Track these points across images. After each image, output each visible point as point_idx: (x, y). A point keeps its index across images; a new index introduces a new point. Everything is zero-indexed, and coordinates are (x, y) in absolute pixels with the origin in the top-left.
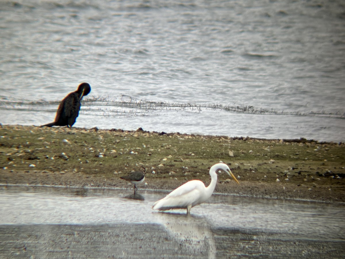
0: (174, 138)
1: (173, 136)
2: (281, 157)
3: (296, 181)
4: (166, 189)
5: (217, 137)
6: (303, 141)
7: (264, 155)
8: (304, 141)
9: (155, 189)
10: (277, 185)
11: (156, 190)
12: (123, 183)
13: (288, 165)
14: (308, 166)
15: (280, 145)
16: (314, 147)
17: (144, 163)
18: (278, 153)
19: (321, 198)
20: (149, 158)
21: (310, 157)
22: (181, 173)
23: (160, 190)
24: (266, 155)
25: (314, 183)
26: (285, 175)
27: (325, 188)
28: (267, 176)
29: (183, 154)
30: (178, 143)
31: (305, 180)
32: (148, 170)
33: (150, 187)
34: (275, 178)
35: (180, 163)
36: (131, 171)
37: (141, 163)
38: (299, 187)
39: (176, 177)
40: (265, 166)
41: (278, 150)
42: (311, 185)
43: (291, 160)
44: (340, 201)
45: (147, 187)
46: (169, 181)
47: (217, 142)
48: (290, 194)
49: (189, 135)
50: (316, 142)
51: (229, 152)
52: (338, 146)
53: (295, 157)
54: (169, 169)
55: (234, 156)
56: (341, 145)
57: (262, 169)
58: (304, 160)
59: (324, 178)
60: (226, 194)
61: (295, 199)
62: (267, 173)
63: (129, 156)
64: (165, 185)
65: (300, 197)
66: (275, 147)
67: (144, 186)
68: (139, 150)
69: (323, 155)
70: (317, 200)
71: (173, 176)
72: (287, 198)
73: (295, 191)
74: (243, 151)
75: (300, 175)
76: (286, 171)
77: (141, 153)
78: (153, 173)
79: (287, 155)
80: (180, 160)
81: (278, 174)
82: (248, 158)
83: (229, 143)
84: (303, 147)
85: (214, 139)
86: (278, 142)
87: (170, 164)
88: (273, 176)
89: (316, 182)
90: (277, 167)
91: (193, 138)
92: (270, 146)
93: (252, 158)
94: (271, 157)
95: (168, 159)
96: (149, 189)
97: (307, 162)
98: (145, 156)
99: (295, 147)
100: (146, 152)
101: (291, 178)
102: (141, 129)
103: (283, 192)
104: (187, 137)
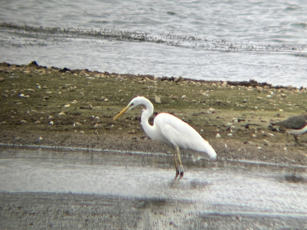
0: (80, 76)
1: (80, 74)
2: (224, 106)
3: (242, 137)
4: (69, 146)
5: (139, 76)
6: (253, 84)
7: (201, 102)
8: (255, 84)
9: (52, 145)
10: (218, 142)
11: (54, 147)
12: (9, 138)
13: (232, 115)
14: (259, 117)
15: (223, 89)
16: (267, 92)
17: (38, 110)
18: (220, 99)
19: (273, 159)
20: (45, 103)
21: (262, 105)
22: (90, 125)
23: (60, 147)
24: (204, 102)
25: (265, 140)
26: (229, 129)
27: (279, 147)
28: (204, 130)
29: (93, 99)
30: (86, 83)
31: (254, 135)
32: (43, 119)
33: (46, 143)
34: (215, 133)
35: (89, 110)
36: (19, 121)
37: (34, 110)
38: (246, 145)
39: (82, 130)
40: (202, 117)
41: (220, 96)
42: (261, 143)
43: (237, 109)
44: (298, 164)
45: (42, 143)
46: (72, 135)
47: (140, 83)
48: (234, 154)
49: (101, 73)
50: (270, 86)
51: (156, 97)
52: (298, 91)
53: (241, 105)
54: (73, 119)
55: (162, 103)
56: (302, 91)
57: (198, 121)
58: (254, 109)
59: (278, 134)
60: (150, 153)
61: (239, 160)
62: (205, 126)
63: (18, 100)
64: (67, 141)
65: (246, 158)
66: (216, 91)
67: (38, 141)
68: (32, 92)
69: (279, 103)
70: (268, 162)
71: (79, 129)
72: (229, 160)
73: (241, 151)
74: (173, 96)
75: (247, 130)
76: (229, 124)
77: (35, 97)
78: (51, 124)
79: (231, 103)
80: (88, 107)
81: (219, 128)
82: (180, 105)
83: (155, 85)
84: (252, 92)
85: (135, 80)
86: (220, 85)
87: (75, 112)
88: (213, 130)
89: (268, 138)
90: (218, 118)
91: (107, 77)
92: (210, 89)
93: (186, 106)
94: (210, 105)
95: (71, 104)
96: (44, 146)
97: (258, 112)
98: (39, 100)
99: (243, 92)
100: (42, 95)
101: (236, 133)
102: (34, 63)
103: (225, 152)
104: (98, 76)
